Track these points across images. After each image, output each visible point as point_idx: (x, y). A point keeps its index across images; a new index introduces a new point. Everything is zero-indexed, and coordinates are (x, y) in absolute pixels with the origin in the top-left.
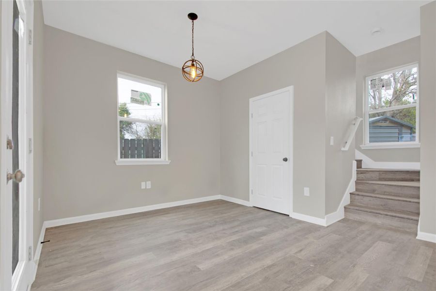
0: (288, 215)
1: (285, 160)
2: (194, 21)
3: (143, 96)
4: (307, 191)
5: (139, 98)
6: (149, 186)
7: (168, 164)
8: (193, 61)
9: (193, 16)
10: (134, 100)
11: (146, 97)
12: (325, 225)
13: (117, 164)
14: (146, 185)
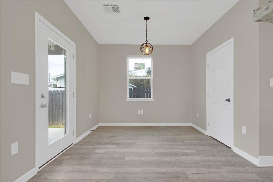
0: (231, 148)
1: (228, 100)
2: (147, 21)
3: (141, 65)
4: (244, 130)
5: (138, 67)
6: (142, 113)
7: (153, 101)
8: (147, 43)
9: (147, 18)
10: (136, 68)
11: (142, 65)
12: (258, 165)
13: (127, 101)
14: (140, 112)
